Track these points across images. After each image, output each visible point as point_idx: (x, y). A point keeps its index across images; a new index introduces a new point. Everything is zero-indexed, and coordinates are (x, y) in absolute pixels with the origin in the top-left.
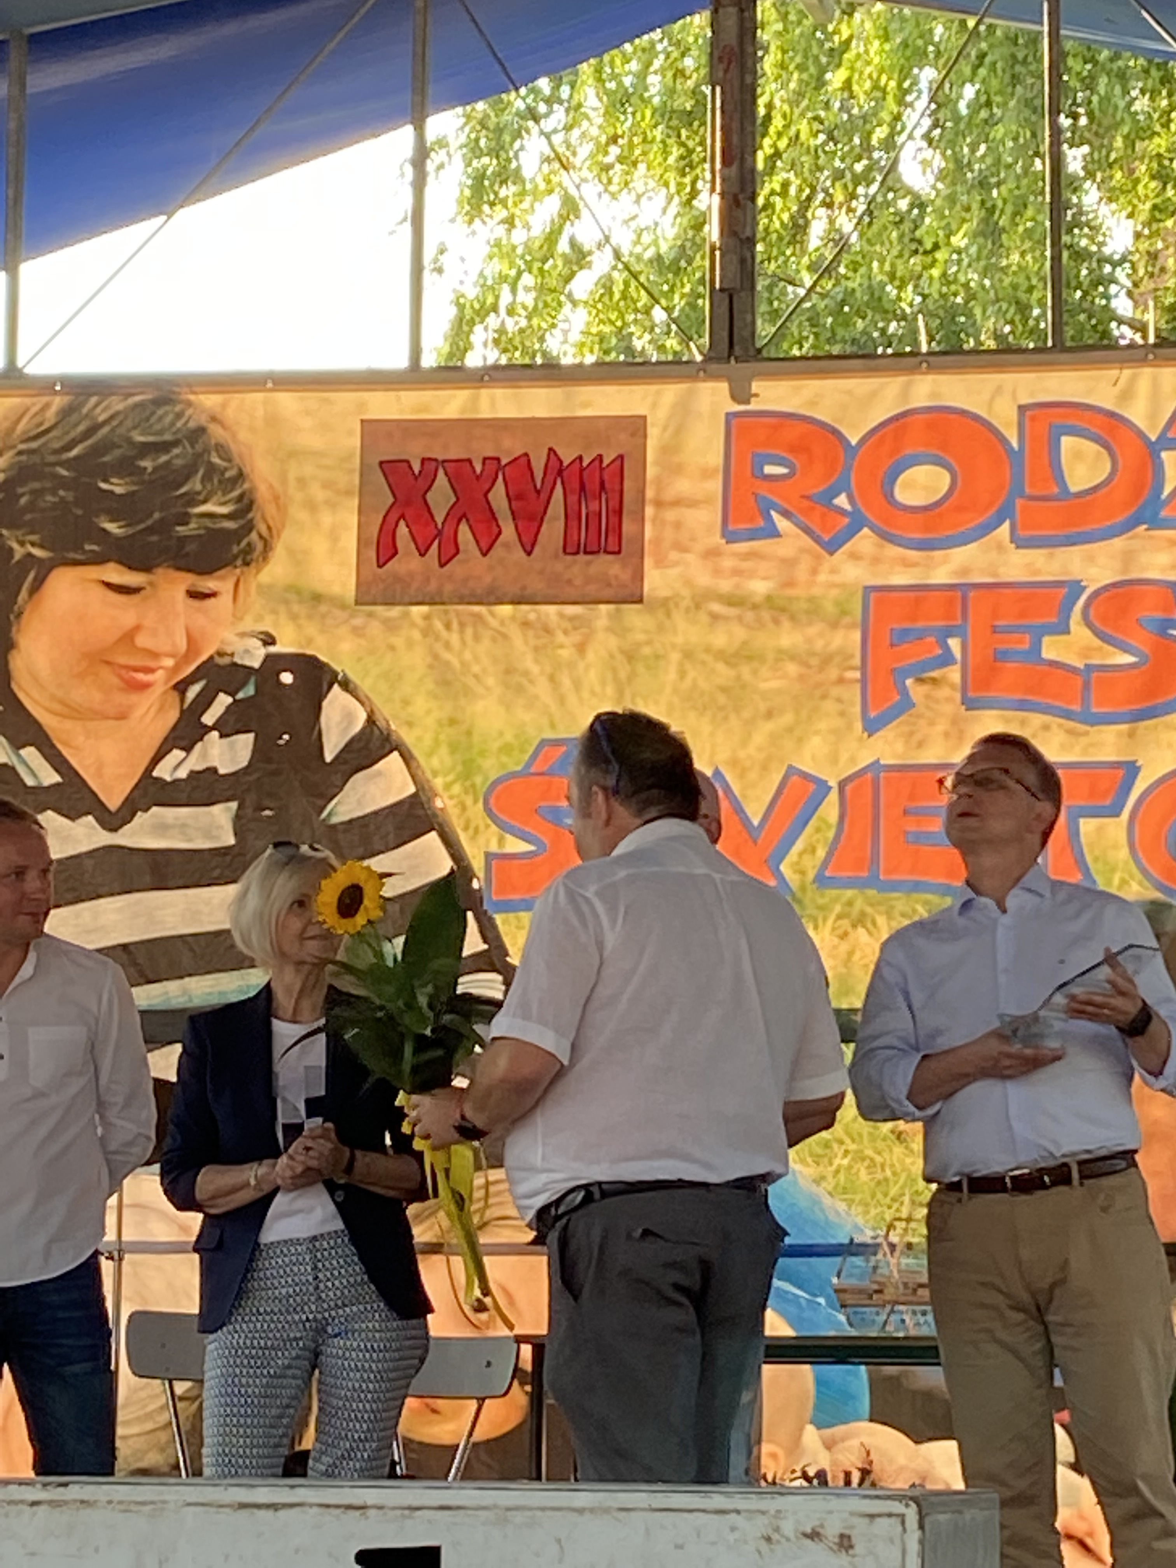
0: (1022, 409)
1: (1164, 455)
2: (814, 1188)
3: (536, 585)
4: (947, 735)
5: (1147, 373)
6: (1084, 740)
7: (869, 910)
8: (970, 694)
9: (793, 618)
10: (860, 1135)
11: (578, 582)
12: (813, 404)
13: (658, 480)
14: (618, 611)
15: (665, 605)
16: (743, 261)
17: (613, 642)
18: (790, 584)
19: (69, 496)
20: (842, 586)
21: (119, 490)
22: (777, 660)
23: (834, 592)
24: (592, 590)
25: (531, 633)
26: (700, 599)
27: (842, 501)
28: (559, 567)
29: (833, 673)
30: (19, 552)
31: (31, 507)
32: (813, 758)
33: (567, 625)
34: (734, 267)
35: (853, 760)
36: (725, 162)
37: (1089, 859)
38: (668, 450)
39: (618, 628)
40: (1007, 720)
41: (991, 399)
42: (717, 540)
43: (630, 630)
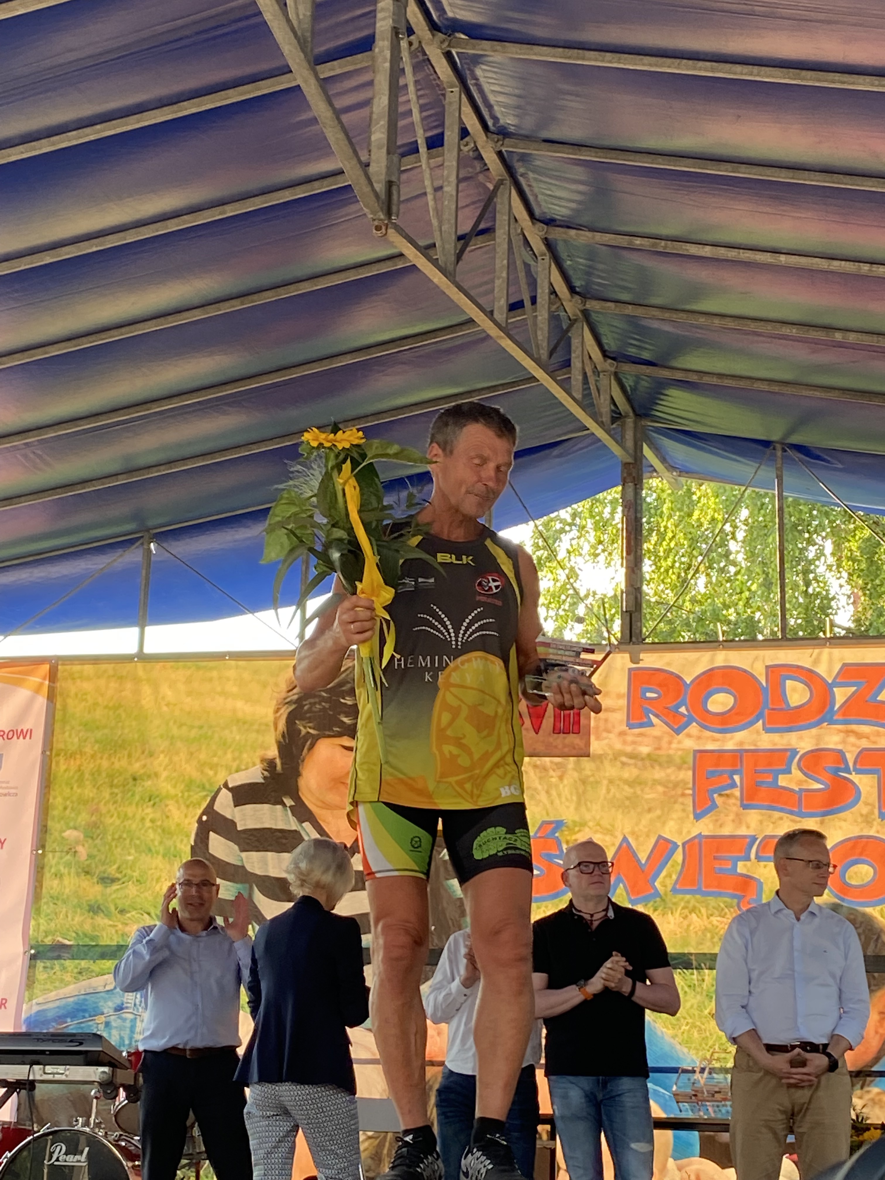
0: (767, 667)
1: (835, 689)
2: (672, 1040)
3: (540, 748)
4: (733, 821)
5: (826, 651)
7: (697, 905)
8: (745, 802)
9: (660, 765)
10: (694, 1015)
11: (560, 746)
12: (669, 664)
14: (578, 761)
15: (600, 758)
16: (636, 598)
17: (576, 775)
19: (327, 705)
20: (683, 750)
21: (349, 703)
22: (653, 784)
23: (680, 753)
24: (566, 750)
25: (537, 771)
26: (616, 756)
27: (683, 710)
28: (551, 740)
29: (679, 791)
30: (304, 731)
31: (310, 711)
32: (670, 831)
33: (555, 767)
34: (632, 602)
35: (689, 832)
36: (628, 553)
39: (578, 769)
40: (762, 815)
41: (753, 663)
42: (624, 728)
43: (584, 769)
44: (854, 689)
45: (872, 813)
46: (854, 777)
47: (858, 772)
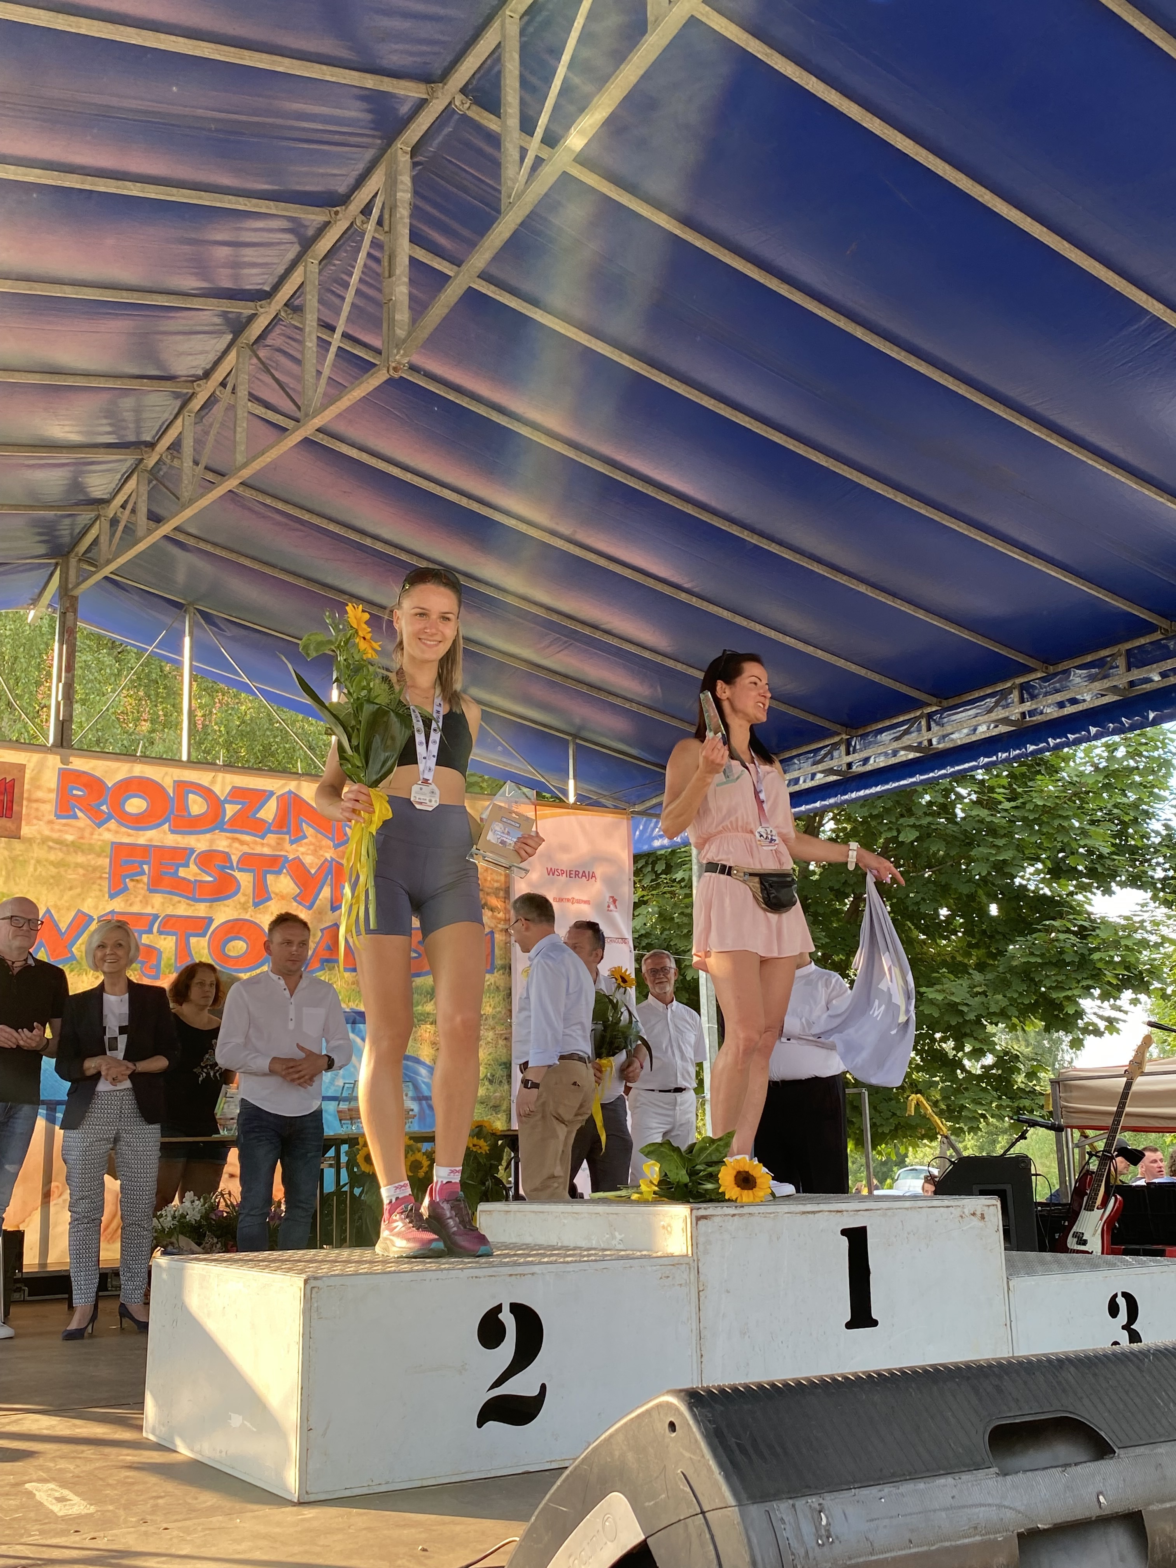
0: (173, 782)
1: (226, 805)
4: (141, 901)
5: (220, 774)
6: (193, 908)
8: (151, 887)
9: (83, 851)
12: (93, 769)
13: (29, 791)
14: (9, 841)
15: (30, 841)
16: (70, 710)
18: (82, 838)
20: (103, 841)
22: (75, 867)
23: (99, 843)
26: (45, 840)
27: (104, 808)
29: (98, 874)
32: (88, 907)
34: (67, 713)
35: (104, 909)
37: (193, 953)
38: (34, 779)
39: (7, 848)
40: (165, 898)
41: (163, 777)
42: (52, 817)
43: (14, 849)
44: (240, 806)
45: (247, 902)
46: (237, 874)
47: (240, 870)
